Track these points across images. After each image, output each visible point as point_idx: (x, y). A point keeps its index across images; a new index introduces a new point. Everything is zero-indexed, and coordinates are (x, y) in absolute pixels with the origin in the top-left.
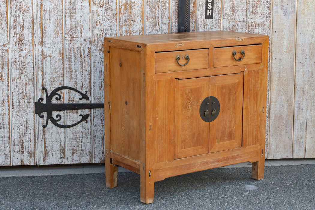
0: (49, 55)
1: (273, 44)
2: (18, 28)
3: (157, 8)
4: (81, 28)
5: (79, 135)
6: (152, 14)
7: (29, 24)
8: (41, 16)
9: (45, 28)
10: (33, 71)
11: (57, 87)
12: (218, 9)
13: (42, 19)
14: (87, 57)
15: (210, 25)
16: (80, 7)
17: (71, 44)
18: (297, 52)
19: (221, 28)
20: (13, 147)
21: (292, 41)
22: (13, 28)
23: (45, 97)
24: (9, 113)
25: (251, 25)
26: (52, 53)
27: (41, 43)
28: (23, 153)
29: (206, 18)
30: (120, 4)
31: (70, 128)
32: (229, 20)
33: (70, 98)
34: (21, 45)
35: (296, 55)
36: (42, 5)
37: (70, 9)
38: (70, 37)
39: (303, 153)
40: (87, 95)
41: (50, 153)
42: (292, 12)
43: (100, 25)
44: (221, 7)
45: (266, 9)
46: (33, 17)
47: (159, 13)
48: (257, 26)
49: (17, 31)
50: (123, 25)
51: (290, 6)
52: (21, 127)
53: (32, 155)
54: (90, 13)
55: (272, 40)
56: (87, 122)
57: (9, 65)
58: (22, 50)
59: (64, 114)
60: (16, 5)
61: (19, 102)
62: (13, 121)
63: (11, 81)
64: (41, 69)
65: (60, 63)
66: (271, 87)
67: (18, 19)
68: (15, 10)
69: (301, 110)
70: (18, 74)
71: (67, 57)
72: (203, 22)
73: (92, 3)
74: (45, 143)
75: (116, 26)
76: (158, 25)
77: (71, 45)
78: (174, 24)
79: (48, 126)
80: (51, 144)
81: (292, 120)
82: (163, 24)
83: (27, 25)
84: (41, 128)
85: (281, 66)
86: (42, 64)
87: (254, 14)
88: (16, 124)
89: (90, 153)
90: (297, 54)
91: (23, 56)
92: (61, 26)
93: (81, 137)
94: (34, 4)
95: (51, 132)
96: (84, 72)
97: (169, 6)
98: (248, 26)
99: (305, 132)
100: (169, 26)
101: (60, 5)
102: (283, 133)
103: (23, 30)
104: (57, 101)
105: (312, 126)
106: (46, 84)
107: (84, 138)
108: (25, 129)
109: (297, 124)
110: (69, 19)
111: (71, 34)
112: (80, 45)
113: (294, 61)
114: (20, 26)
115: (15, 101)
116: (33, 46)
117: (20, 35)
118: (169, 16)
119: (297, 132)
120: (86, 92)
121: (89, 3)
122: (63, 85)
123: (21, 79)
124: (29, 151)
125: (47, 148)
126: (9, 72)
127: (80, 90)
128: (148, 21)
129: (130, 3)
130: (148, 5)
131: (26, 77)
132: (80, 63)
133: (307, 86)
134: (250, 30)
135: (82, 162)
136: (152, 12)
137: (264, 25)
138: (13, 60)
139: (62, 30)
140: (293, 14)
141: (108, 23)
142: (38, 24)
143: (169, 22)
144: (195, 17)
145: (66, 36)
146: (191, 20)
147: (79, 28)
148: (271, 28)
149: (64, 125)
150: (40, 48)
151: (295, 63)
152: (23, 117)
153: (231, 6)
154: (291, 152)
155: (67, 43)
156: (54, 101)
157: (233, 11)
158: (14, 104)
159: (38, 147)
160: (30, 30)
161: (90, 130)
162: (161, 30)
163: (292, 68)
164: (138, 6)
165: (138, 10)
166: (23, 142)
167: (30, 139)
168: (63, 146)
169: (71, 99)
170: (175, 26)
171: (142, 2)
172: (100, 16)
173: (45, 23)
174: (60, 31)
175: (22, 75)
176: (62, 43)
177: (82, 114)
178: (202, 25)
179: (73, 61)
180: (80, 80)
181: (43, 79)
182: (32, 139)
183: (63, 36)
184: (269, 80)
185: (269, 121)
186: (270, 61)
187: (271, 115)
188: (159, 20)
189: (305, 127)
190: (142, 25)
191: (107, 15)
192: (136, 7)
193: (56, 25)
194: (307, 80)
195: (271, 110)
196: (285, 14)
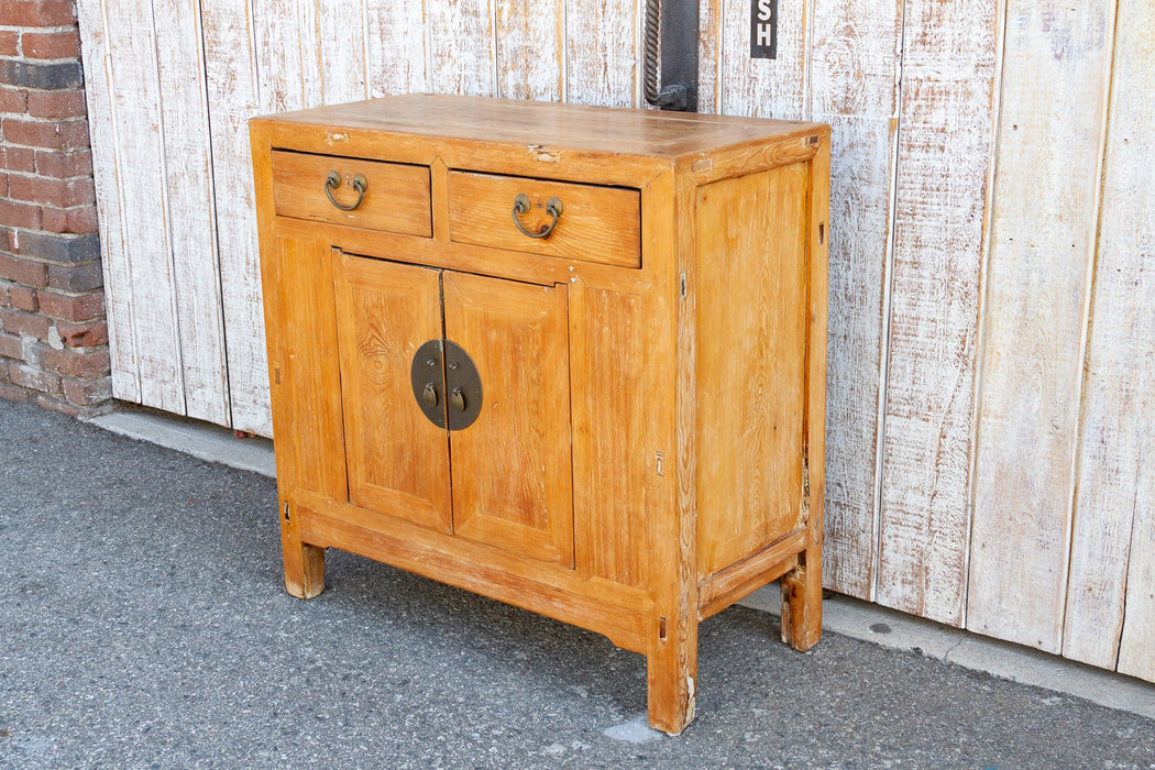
1: (1000, 179)
2: (274, 59)
3: (600, 11)
4: (407, 69)
6: (587, 33)
7: (294, 51)
8: (318, 29)
9: (328, 64)
12: (793, 24)
13: (320, 36)
15: (767, 82)
18: (1104, 224)
19: (805, 96)
21: (1084, 172)
22: (263, 60)
25: (917, 94)
29: (752, 56)
32: (834, 68)
34: (281, 111)
35: (1098, 235)
37: (379, 9)
39: (1109, 647)
42: (1089, 46)
43: (450, 63)
44: (804, 15)
45: (976, 29)
46: (299, 30)
47: (606, 31)
48: (938, 97)
49: (272, 68)
50: (509, 65)
51: (1084, 15)
54: (424, 22)
55: (997, 161)
66: (984, 353)
67: (271, 35)
69: (1108, 471)
72: (742, 68)
75: (488, 70)
76: (605, 73)
81: (1066, 502)
82: (617, 69)
83: (291, 52)
85: (1035, 276)
87: (928, 47)
90: (1103, 232)
92: (360, 59)
97: (634, 7)
98: (902, 94)
99: (1120, 567)
100: (634, 78)
103: (283, 66)
109: (1086, 525)
110: (376, 38)
111: (386, 86)
113: (1087, 261)
114: (276, 56)
117: (279, 81)
118: (634, 40)
119: (1085, 559)
128: (574, 56)
133: (1143, 375)
134: (910, 110)
136: (587, 26)
139: (365, 73)
140: (1094, 54)
141: (469, 57)
142: (313, 51)
143: (633, 62)
144: (716, 48)
146: (703, 61)
147: (401, 70)
148: (997, 108)
151: (1095, 267)
153: (843, 13)
154: (1055, 631)
160: (297, 70)
162: (614, 91)
163: (1077, 289)
164: (546, 4)
165: (546, 17)
172: (451, 35)
173: (327, 49)
174: (359, 76)
178: (742, 83)
184: (976, 325)
185: (971, 483)
186: (984, 248)
187: (980, 464)
188: (605, 56)
189: (1122, 546)
190: (557, 70)
191: (468, 32)
192: (541, 7)
193: (351, 59)
194: (1146, 350)
195: (984, 443)
196: (1058, 52)
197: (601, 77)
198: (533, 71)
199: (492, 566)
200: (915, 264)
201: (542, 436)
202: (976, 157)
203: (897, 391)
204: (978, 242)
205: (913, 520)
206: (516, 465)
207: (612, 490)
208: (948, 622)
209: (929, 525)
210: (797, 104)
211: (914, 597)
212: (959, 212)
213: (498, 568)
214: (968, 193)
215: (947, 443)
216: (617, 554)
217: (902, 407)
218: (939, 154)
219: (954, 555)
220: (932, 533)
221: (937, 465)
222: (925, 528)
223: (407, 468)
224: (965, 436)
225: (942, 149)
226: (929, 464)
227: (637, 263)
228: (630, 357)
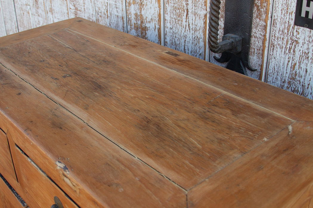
15: (306, 46)
29: (296, 24)
38: (74, 8)
50: (132, 1)
72: (286, 31)
75: (121, 2)
76: (186, 16)
82: (195, 15)
128: (168, 2)
143: (205, 12)
144: (267, 13)
145: (71, 6)
146: (256, 20)
162: (192, 29)
176: (67, 15)
178: (285, 42)
183: (67, 5)
188: (187, 4)
190: (157, 9)
197: (184, 17)
198: (144, 7)
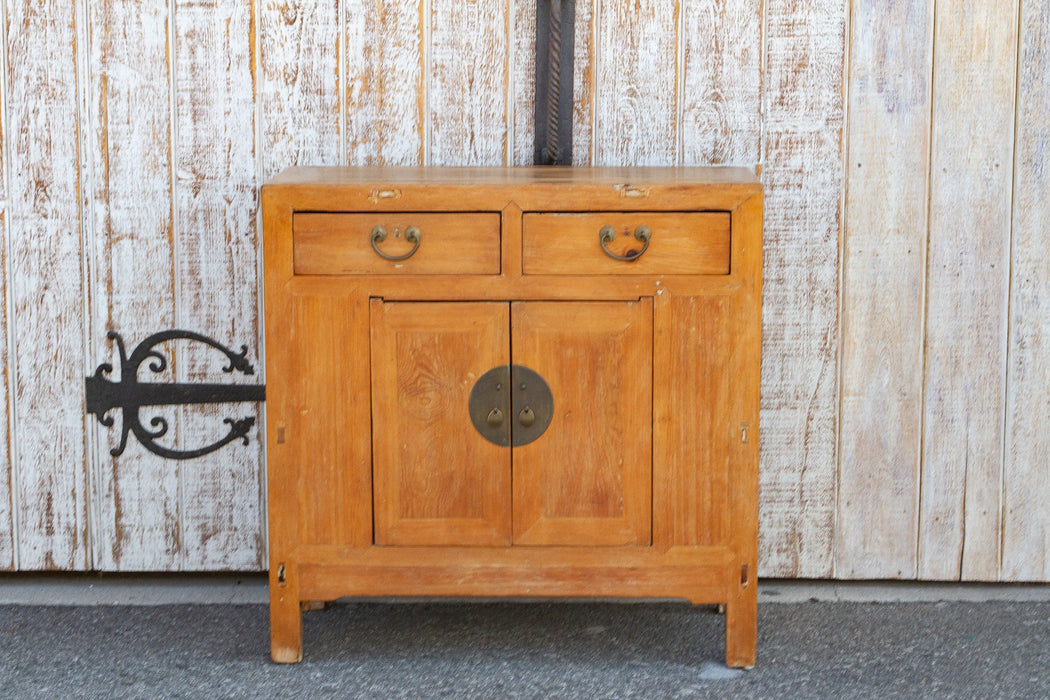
0: (129, 232)
1: (850, 206)
2: (34, 147)
3: (467, 86)
4: (227, 149)
5: (224, 482)
6: (452, 106)
7: (66, 137)
8: (103, 113)
9: (116, 148)
10: (79, 282)
11: (154, 331)
12: (666, 92)
13: (106, 119)
14: (245, 239)
15: (640, 141)
16: (222, 85)
17: (195, 197)
18: (932, 233)
19: (677, 151)
20: (21, 512)
21: (915, 196)
22: (19, 148)
23: (116, 362)
24: (8, 407)
25: (777, 143)
26: (136, 225)
27: (105, 196)
28: (50, 531)
30: (347, 73)
31: (196, 460)
32: (704, 127)
33: (193, 366)
34: (43, 200)
35: (928, 241)
36: (105, 78)
37: (193, 90)
38: (194, 176)
39: (954, 562)
40: (247, 356)
41: (134, 536)
42: (914, 101)
43: (285, 140)
44: (676, 85)
45: (825, 92)
46: (76, 115)
47: (473, 104)
48: (795, 145)
49: (32, 156)
50: (359, 139)
51: (909, 81)
52: (46, 452)
53: (80, 539)
54: (254, 101)
55: (847, 192)
56: (246, 443)
57: (7, 260)
58: (45, 216)
59: (176, 414)
60: (27, 78)
61: (38, 376)
62: (21, 434)
63: (14, 310)
64: (103, 274)
65: (162, 256)
66: (843, 344)
67: (32, 121)
68: (23, 93)
69: (945, 422)
70: (34, 289)
71: (182, 239)
72: (615, 130)
73: (259, 70)
74: (118, 505)
75: (335, 144)
76: (471, 141)
77: (198, 202)
78: (521, 137)
79: (127, 452)
80: (135, 507)
81: (915, 452)
82: (486, 137)
83: (62, 137)
84: (106, 457)
85: (880, 278)
86: (108, 259)
87: (785, 107)
88: (30, 444)
89: (258, 538)
90: (932, 240)
91: (49, 233)
92: (163, 141)
93: (229, 487)
94: (81, 77)
95: (136, 470)
96: (236, 286)
97: (506, 82)
98: (765, 145)
99: (959, 495)
100: (505, 144)
101: (162, 78)
102: (886, 495)
103: (48, 153)
104: (153, 374)
105: (986, 477)
106: (119, 320)
107: (238, 493)
108: (57, 458)
109: (932, 469)
110: (188, 120)
111: (197, 166)
112: (224, 203)
113: (921, 262)
114: (38, 143)
115: (25, 371)
116: (79, 202)
117: (41, 170)
118: (506, 111)
119: (932, 494)
120: (245, 348)
121: (249, 71)
122: (173, 325)
123: (45, 306)
124: (69, 528)
125: (123, 520)
126: (8, 284)
127: (224, 342)
128: (437, 127)
129: (382, 73)
130: (438, 77)
131: (57, 298)
132: (223, 257)
133: (967, 343)
134: (772, 157)
135: (234, 568)
136: (452, 100)
137: (821, 142)
138: (19, 245)
139: (169, 155)
140: (919, 107)
141: (311, 134)
142: (95, 136)
143: (504, 130)
144: (590, 114)
145: (181, 174)
146: (577, 126)
147: (219, 149)
148: (845, 152)
149: (175, 448)
150: (100, 209)
151: (927, 267)
152: (52, 423)
153: (711, 83)
154: (912, 558)
155: (183, 196)
156: (145, 375)
157: (717, 97)
158: (23, 382)
159: (96, 516)
160: (71, 156)
161: (256, 468)
162: (481, 156)
163: (915, 283)
164: (406, 81)
165: (406, 93)
166: (50, 499)
167: (73, 491)
168: (174, 513)
169: (196, 370)
170: (524, 144)
171: (420, 68)
172: (287, 113)
173: (115, 133)
174: (161, 158)
175: (47, 293)
176: (167, 194)
177: (233, 416)
178: (615, 142)
179: (202, 251)
180: (226, 313)
181: (110, 308)
182: (79, 492)
183: (171, 174)
184: (837, 323)
185: (837, 452)
186: (840, 261)
187: (844, 436)
188: (472, 126)
189: (960, 478)
190: (417, 141)
191: (309, 109)
192: (401, 83)
193: (150, 141)
194: (968, 324)
195: (846, 418)
196: (890, 107)
197: (467, 144)
198: (389, 143)
199: (555, 566)
200: (780, 281)
201: (620, 433)
202: (829, 190)
203: (767, 389)
204: (835, 256)
205: (786, 495)
206: (589, 464)
207: (694, 465)
208: (822, 575)
209: (801, 497)
210: (670, 158)
211: (790, 562)
212: (816, 234)
213: (564, 565)
214: (824, 219)
215: (814, 425)
216: (698, 521)
217: (772, 401)
218: (797, 190)
219: (824, 517)
220: (803, 503)
221: (806, 444)
222: (797, 500)
223: (457, 494)
224: (830, 415)
225: (800, 186)
226: (798, 446)
227: (726, 270)
228: (717, 349)
